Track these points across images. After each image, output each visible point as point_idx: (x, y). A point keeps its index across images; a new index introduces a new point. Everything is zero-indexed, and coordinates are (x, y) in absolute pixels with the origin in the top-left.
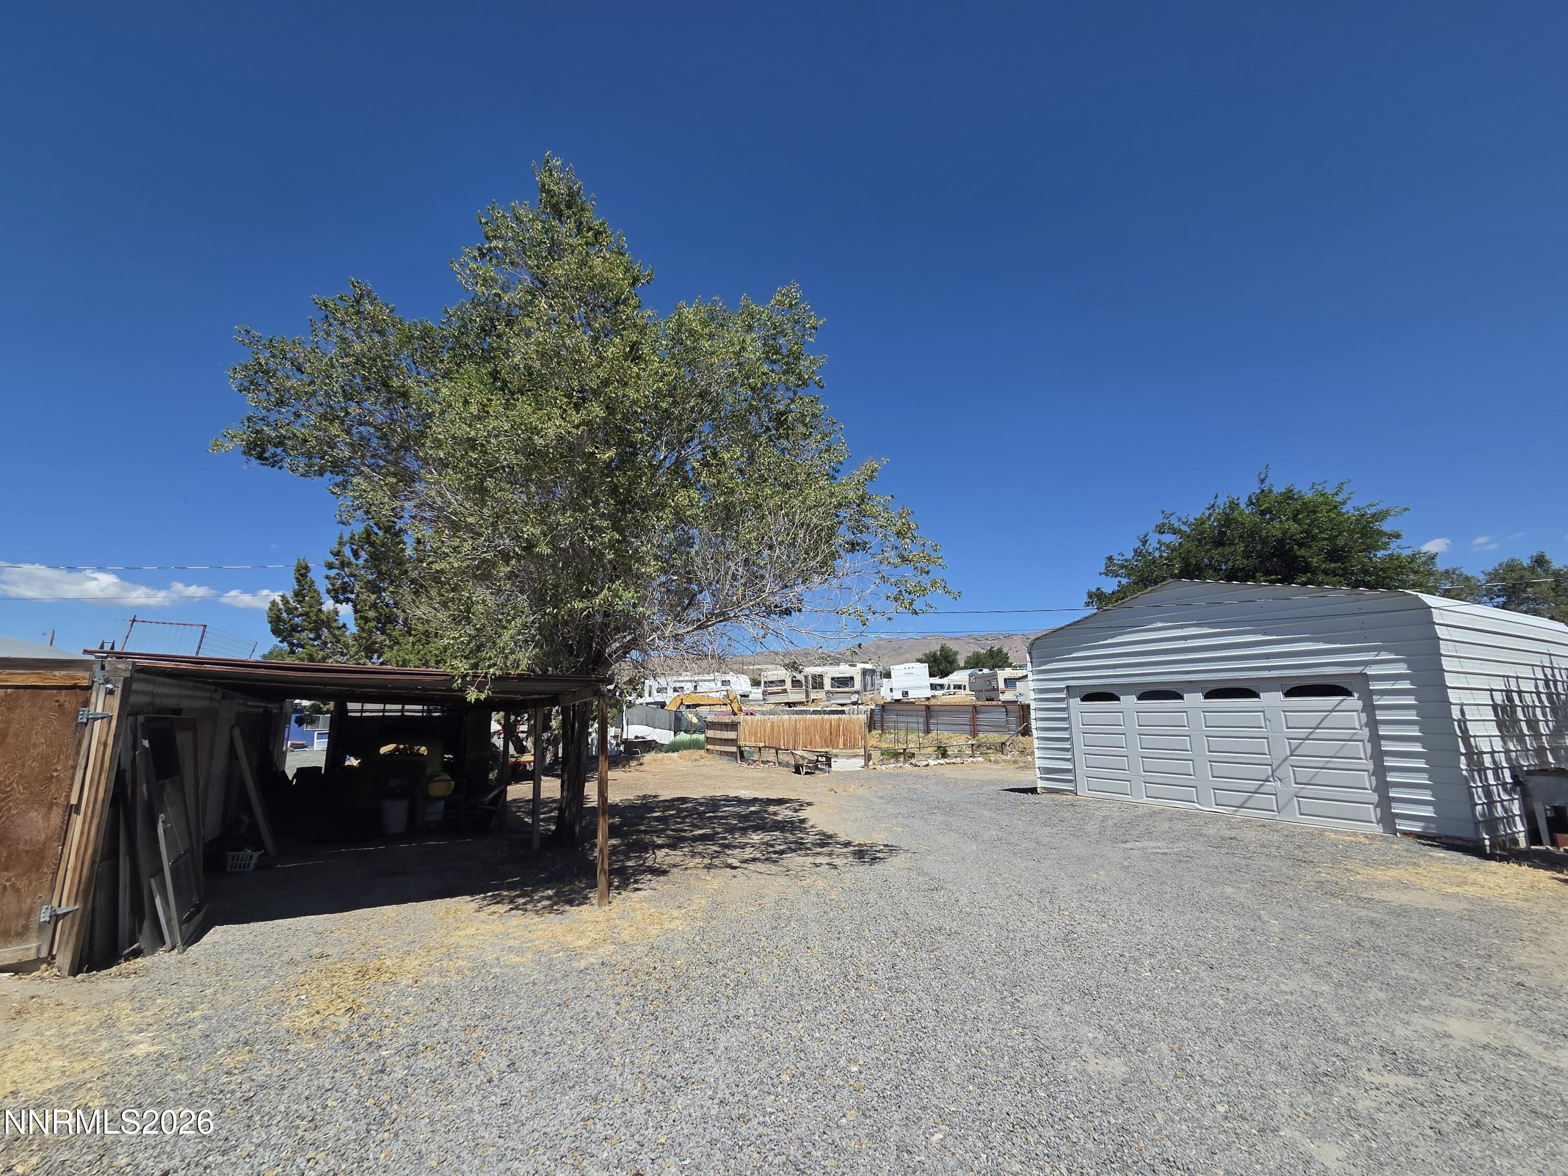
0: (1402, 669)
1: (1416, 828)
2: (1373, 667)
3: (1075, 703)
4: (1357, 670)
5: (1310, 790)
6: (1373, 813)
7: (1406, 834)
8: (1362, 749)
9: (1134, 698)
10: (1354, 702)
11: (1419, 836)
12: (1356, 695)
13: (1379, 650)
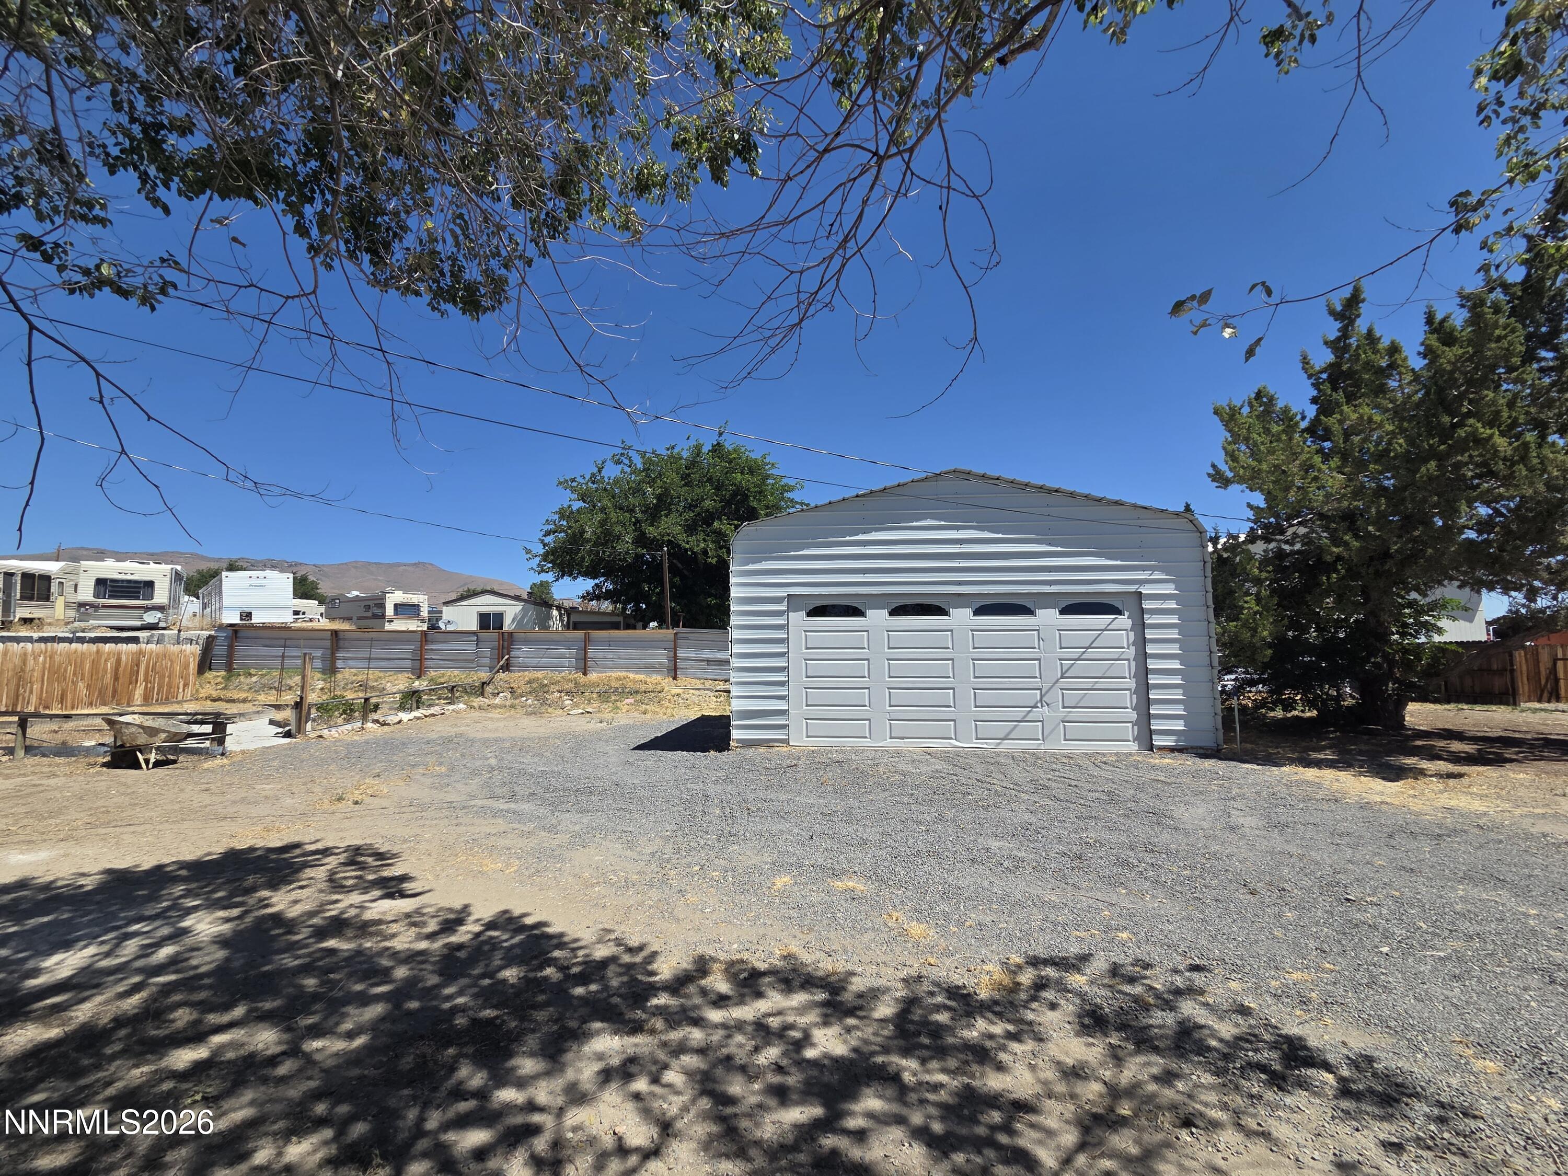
0: (1170, 589)
1: (1169, 741)
2: (1147, 586)
3: (798, 618)
4: (1132, 588)
5: (1077, 713)
6: (1130, 731)
7: (1161, 748)
8: (1127, 668)
9: (885, 613)
10: (1124, 621)
11: (1172, 750)
12: (1126, 613)
13: (1152, 569)
